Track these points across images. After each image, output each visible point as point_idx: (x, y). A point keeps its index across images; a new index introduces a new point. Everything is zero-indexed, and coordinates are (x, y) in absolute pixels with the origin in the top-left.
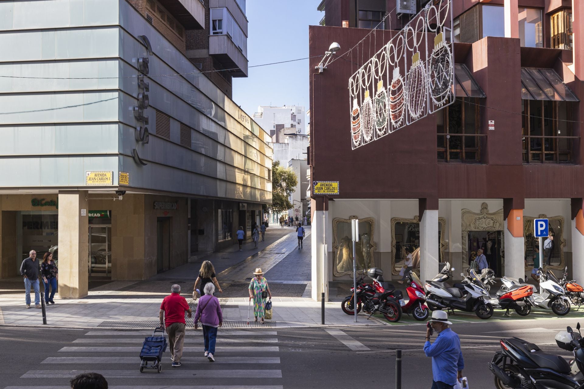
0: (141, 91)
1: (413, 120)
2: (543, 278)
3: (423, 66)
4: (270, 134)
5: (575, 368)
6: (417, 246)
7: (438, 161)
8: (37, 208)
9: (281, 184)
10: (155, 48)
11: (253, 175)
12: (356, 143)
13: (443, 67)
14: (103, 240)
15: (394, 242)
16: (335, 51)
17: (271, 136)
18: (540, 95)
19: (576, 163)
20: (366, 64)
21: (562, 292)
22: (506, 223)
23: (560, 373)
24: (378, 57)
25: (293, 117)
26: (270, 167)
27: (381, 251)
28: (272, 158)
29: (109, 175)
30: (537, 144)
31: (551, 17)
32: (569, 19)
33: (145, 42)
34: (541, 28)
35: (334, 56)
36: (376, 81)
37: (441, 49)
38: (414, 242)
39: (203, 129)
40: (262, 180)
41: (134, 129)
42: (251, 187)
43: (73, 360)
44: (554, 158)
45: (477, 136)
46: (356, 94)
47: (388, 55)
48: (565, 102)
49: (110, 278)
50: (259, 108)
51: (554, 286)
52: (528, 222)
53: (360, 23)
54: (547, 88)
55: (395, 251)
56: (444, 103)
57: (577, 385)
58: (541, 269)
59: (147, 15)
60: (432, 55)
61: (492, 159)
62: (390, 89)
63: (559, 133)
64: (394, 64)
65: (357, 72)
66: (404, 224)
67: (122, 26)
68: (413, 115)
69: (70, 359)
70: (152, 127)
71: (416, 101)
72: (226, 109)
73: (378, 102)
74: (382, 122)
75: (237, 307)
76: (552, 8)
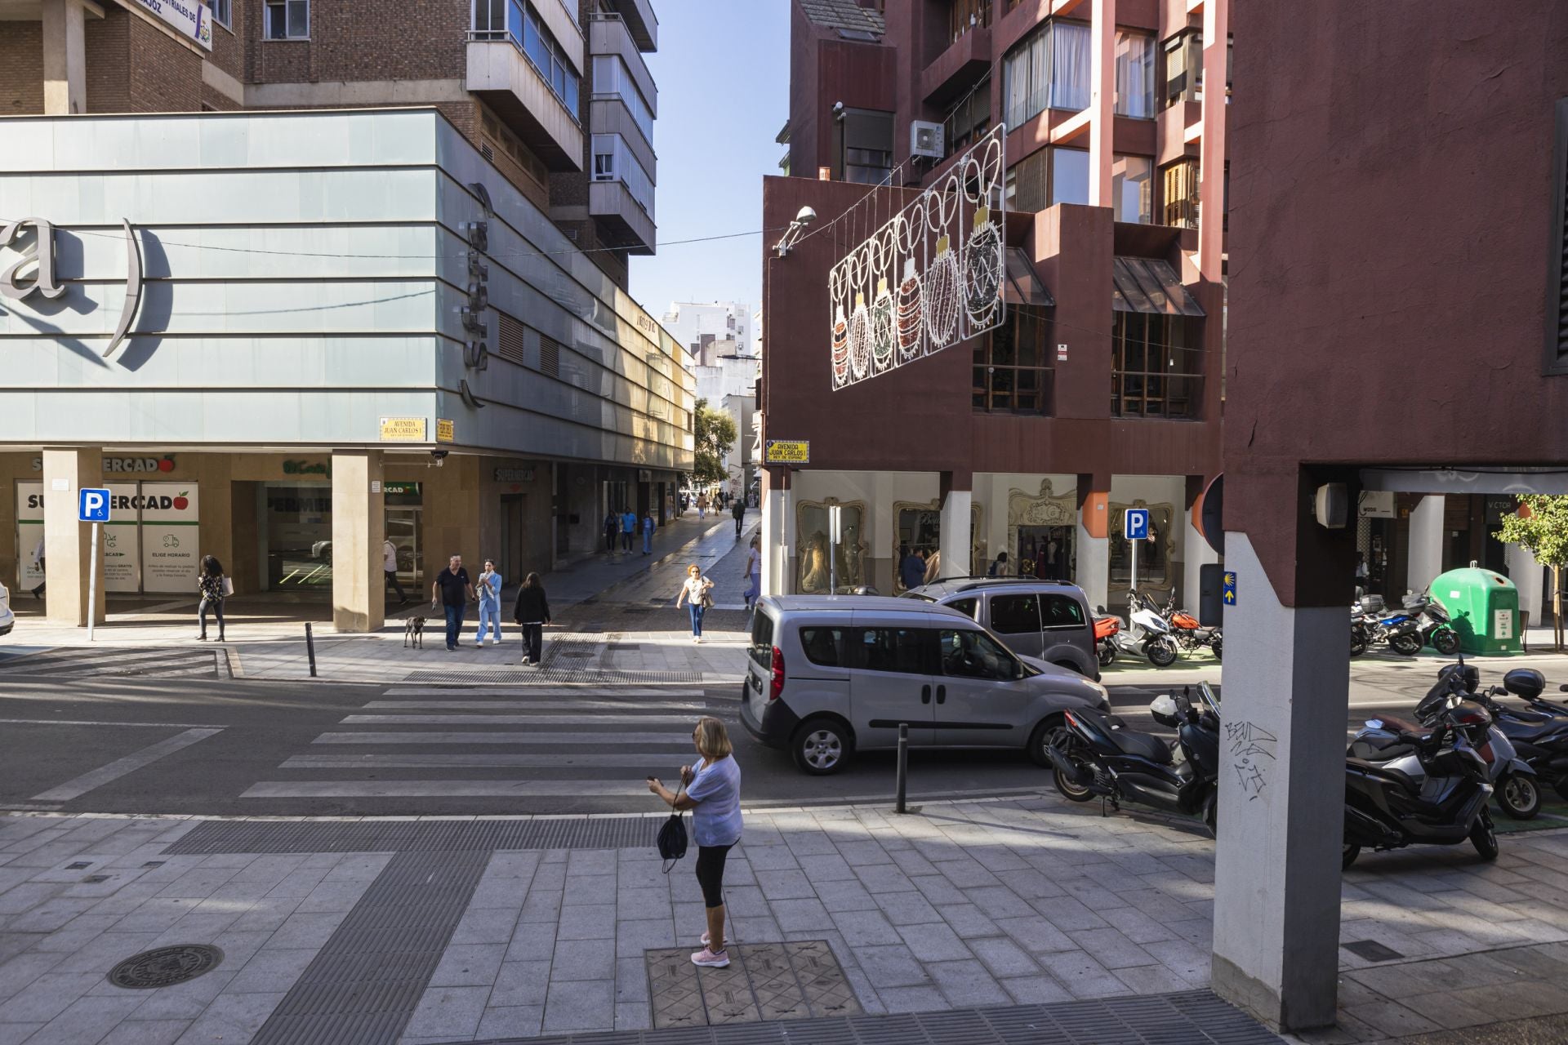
0: (474, 280)
1: (935, 348)
2: (1136, 606)
3: (955, 259)
4: (690, 352)
5: (1178, 754)
6: (935, 549)
7: (974, 410)
8: (292, 476)
9: (708, 438)
10: (497, 204)
11: (661, 422)
12: (839, 380)
13: (988, 263)
14: (407, 531)
15: (898, 543)
16: (806, 221)
17: (692, 356)
18: (1142, 303)
19: (1197, 419)
20: (859, 248)
21: (1165, 628)
22: (1080, 513)
23: (1154, 762)
24: (880, 237)
25: (731, 321)
26: (692, 409)
27: (877, 557)
28: (694, 393)
29: (420, 424)
30: (1135, 385)
31: (1167, 173)
32: (1196, 177)
33: (480, 194)
34: (1149, 190)
35: (805, 230)
36: (876, 279)
37: (984, 233)
38: (930, 541)
39: (578, 343)
40: (677, 431)
41: (462, 346)
42: (659, 444)
43: (365, 737)
44: (1162, 408)
45: (1039, 370)
46: (841, 298)
47: (896, 236)
48: (1183, 316)
49: (421, 597)
50: (673, 304)
51: (1152, 619)
52: (1116, 512)
53: (848, 170)
54: (1154, 292)
55: (898, 556)
56: (986, 324)
57: (1181, 782)
58: (1133, 591)
59: (484, 146)
60: (970, 242)
61: (1062, 408)
62: (898, 293)
63: (1172, 364)
64: (906, 253)
65: (844, 260)
66: (915, 512)
67: (441, 165)
68: (936, 340)
69: (361, 737)
70: (493, 343)
71: (940, 317)
72: (618, 310)
73: (879, 313)
74: (884, 348)
75: (635, 647)
76: (1166, 158)
